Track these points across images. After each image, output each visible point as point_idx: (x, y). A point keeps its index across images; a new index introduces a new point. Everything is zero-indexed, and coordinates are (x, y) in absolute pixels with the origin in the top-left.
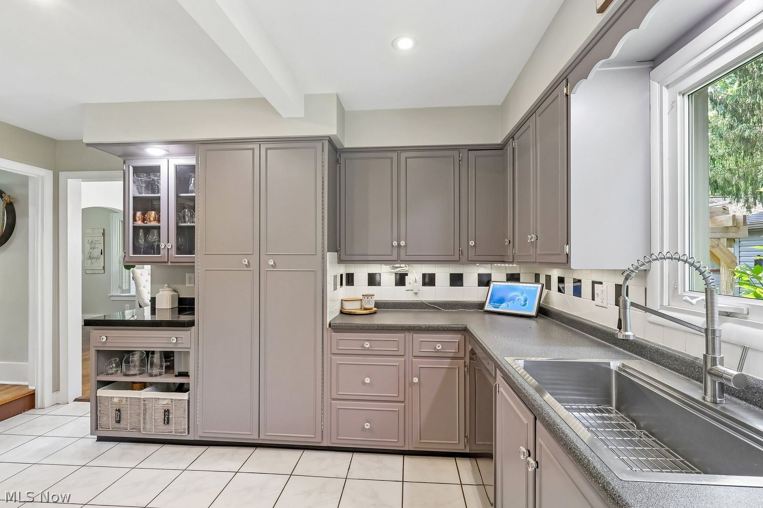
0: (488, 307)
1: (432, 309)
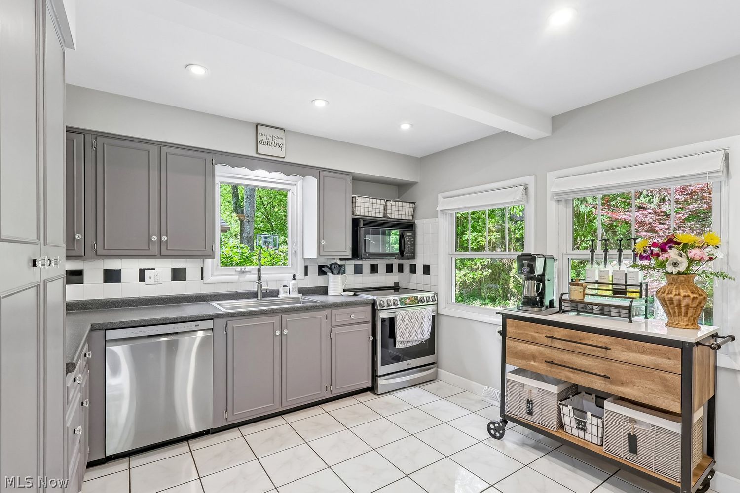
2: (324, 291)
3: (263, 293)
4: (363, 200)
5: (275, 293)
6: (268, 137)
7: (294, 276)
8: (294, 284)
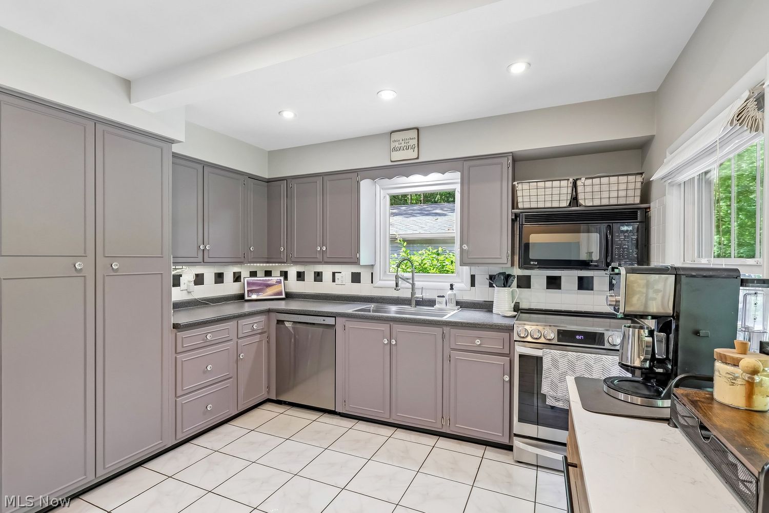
0: (246, 298)
1: (204, 304)
2: (487, 307)
3: (416, 301)
4: (526, 186)
5: (431, 303)
6: (401, 141)
7: (452, 286)
8: (449, 295)
